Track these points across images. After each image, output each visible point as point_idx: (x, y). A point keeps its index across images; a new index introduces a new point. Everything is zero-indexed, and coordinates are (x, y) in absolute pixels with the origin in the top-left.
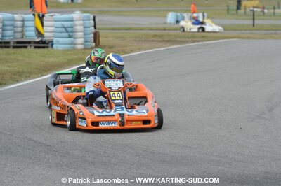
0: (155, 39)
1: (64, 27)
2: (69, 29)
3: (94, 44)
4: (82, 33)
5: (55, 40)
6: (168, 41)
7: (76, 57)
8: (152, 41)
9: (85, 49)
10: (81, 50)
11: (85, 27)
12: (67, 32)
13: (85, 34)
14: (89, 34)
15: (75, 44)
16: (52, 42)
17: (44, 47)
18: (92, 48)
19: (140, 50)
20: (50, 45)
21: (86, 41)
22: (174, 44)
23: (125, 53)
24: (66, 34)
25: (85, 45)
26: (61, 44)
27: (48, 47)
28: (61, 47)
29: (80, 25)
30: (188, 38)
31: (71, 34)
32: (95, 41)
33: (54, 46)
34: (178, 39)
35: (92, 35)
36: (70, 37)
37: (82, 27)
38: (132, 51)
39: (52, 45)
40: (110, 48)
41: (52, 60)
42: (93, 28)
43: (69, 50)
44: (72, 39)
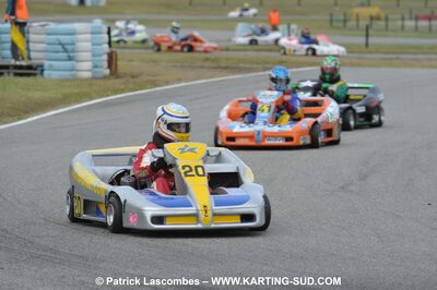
0: (206, 64)
1: (60, 44)
2: (69, 47)
3: (108, 71)
4: (89, 54)
5: (47, 64)
6: (226, 68)
7: (77, 90)
8: (202, 67)
9: (94, 78)
10: (87, 79)
11: (94, 44)
12: (66, 51)
13: (93, 56)
14: (100, 55)
15: (78, 71)
16: (42, 66)
17: (29, 75)
18: (105, 77)
19: (179, 80)
20: (38, 72)
21: (95, 66)
22: (234, 73)
23: (156, 86)
24: (64, 55)
25: (93, 73)
26: (55, 70)
27: (35, 75)
28: (55, 75)
29: (86, 41)
30: (258, 63)
31: (71, 54)
32: (109, 66)
33: (45, 72)
34: (241, 65)
35: (105, 57)
36: (70, 59)
37: (89, 44)
38: (167, 83)
39: (43, 71)
40: (133, 77)
41: (37, 95)
42: (107, 46)
43: (68, 80)
44: (73, 62)
